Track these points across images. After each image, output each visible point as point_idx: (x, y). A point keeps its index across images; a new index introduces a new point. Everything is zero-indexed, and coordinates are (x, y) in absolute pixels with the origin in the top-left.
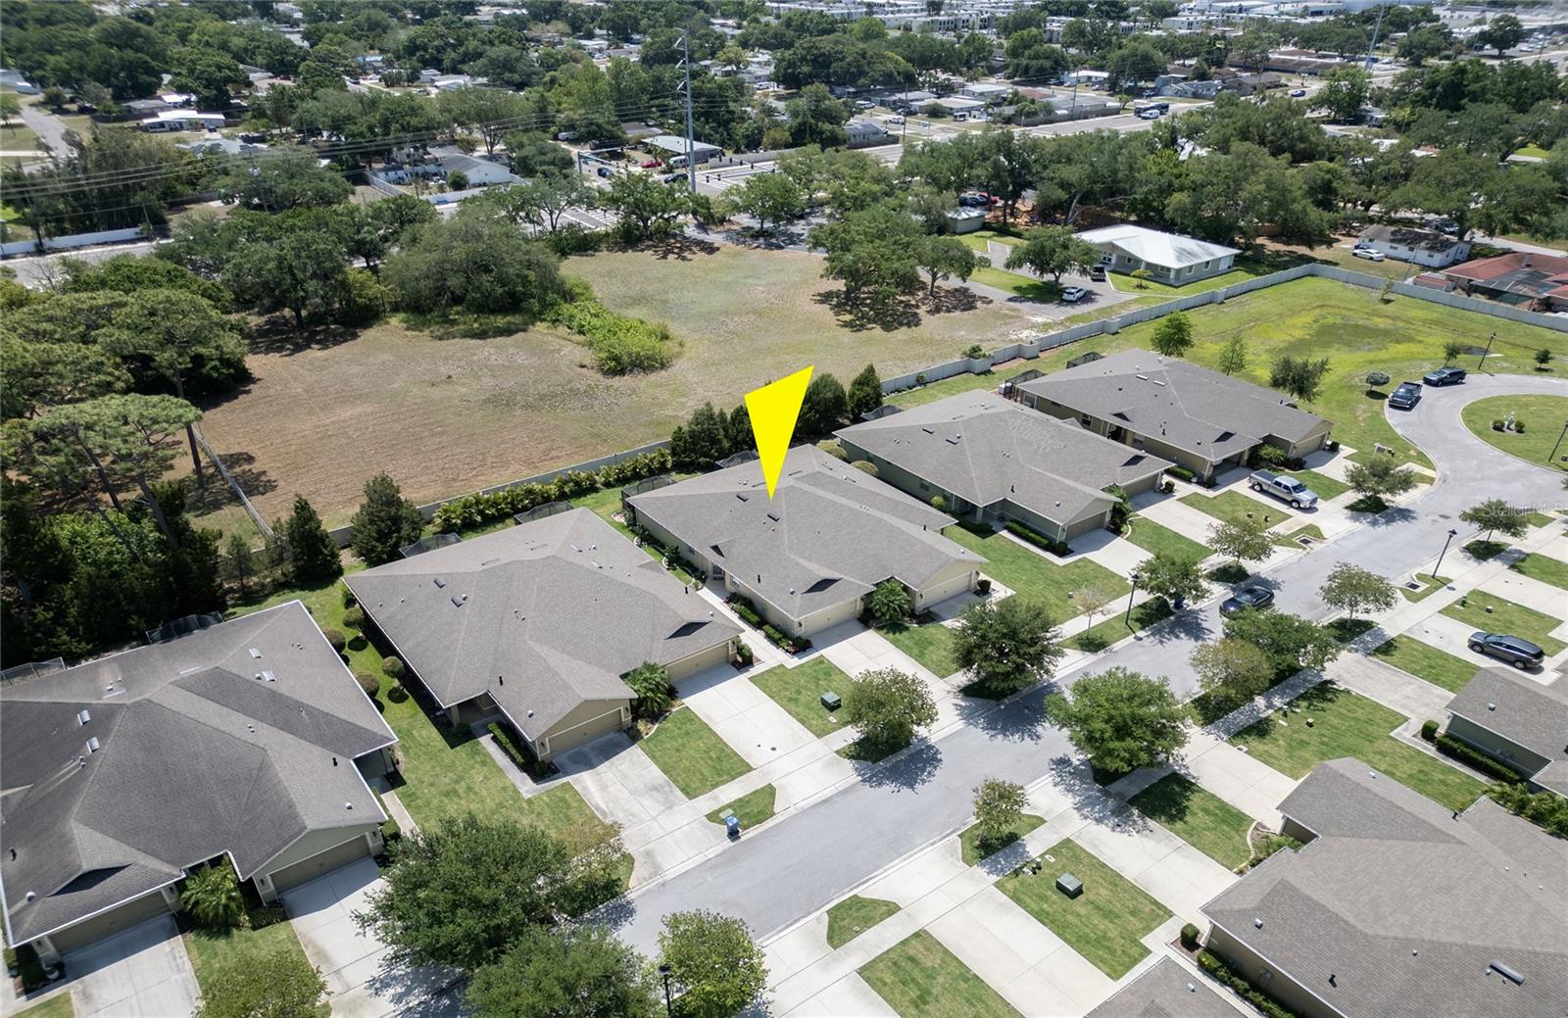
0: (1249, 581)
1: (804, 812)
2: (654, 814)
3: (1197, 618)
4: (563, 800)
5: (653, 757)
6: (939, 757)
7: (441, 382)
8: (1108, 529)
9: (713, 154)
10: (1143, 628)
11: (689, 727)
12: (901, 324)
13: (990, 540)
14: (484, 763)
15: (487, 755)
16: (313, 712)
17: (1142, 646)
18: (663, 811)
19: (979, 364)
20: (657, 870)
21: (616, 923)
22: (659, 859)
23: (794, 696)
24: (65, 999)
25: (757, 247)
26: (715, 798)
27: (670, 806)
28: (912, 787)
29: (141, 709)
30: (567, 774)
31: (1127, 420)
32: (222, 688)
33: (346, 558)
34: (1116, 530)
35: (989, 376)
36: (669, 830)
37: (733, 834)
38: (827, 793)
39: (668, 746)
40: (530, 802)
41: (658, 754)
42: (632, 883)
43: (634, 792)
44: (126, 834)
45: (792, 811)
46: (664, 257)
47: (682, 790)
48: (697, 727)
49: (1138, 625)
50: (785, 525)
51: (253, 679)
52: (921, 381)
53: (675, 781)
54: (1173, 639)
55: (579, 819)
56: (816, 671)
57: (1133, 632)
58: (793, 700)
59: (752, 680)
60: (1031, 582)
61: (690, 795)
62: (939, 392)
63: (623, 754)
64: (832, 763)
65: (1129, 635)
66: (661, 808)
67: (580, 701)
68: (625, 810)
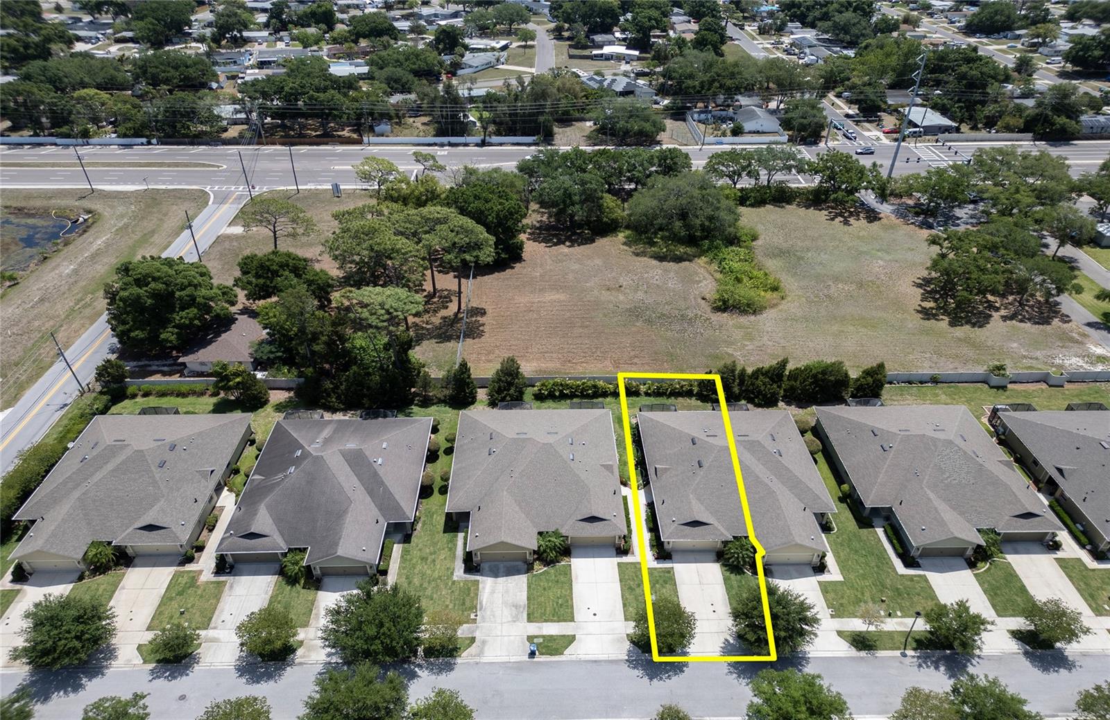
0: (1048, 652)
1: (580, 662)
2: (504, 620)
3: (968, 660)
4: (469, 589)
5: (529, 587)
6: (685, 669)
7: (613, 289)
8: (966, 560)
10: (915, 649)
11: (562, 578)
13: (865, 531)
14: (450, 549)
15: (455, 545)
16: (386, 490)
17: (901, 662)
18: (509, 622)
19: (995, 380)
20: (481, 653)
21: (440, 671)
22: (486, 648)
23: (634, 586)
24: (224, 583)
25: (912, 223)
26: (540, 628)
27: (515, 620)
28: (651, 679)
29: (318, 460)
30: (482, 575)
31: (1063, 477)
32: (357, 461)
33: (482, 394)
34: (972, 565)
35: (1001, 391)
36: (504, 634)
37: (532, 654)
38: (601, 657)
39: (542, 584)
40: (454, 582)
41: (533, 586)
42: (464, 655)
43: (505, 603)
44: (278, 521)
45: (574, 658)
46: (832, 219)
47: (528, 614)
48: (566, 580)
49: (914, 645)
50: (702, 473)
51: (372, 461)
52: (935, 380)
53: (529, 607)
54: (932, 668)
55: (468, 604)
56: (660, 576)
57: (905, 649)
58: (631, 589)
59: (619, 564)
60: (864, 577)
61: (530, 620)
62: (944, 393)
63: (516, 577)
64: (619, 640)
65: (899, 649)
66: (510, 619)
67: (500, 541)
68: (492, 611)
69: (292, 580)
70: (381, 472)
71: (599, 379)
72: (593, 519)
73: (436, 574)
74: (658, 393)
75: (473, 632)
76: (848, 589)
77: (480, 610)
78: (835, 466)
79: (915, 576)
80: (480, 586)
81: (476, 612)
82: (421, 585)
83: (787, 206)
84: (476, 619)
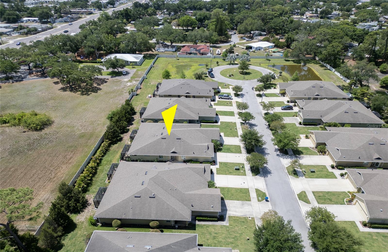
4: (234, 220)
5: (232, 200)
6: (265, 166)
12: (96, 90)
14: (207, 227)
15: (205, 225)
18: (252, 207)
23: (229, 172)
26: (253, 198)
27: (250, 205)
28: (271, 173)
30: (225, 215)
37: (267, 201)
38: (264, 183)
39: (230, 196)
40: (230, 225)
43: (241, 208)
45: (266, 190)
47: (247, 201)
53: (243, 200)
56: (224, 165)
63: (226, 203)
64: (256, 178)
73: (226, 232)
75: (258, 218)
79: (221, 123)
80: (232, 215)
81: (247, 217)
84: (252, 218)
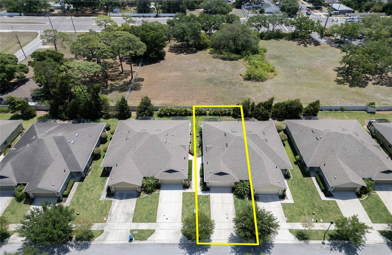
1: (154, 244)
2: (121, 221)
3: (357, 247)
4: (106, 205)
5: (137, 204)
6: (208, 249)
7: (202, 71)
8: (356, 193)
9: (349, 12)
10: (329, 240)
11: (154, 200)
12: (357, 86)
13: (306, 178)
14: (102, 185)
15: (105, 183)
16: (73, 156)
17: (322, 247)
18: (123, 222)
19: (370, 109)
20: (105, 239)
21: (81, 249)
22: (108, 236)
23: (189, 204)
25: (334, 46)
26: (138, 226)
27: (126, 221)
29: (41, 141)
30: (114, 198)
32: (61, 142)
33: (134, 114)
34: (359, 196)
35: (372, 115)
36: (119, 229)
37: (131, 240)
38: (166, 242)
39: (143, 203)
40: (100, 201)
41: (139, 204)
42: (96, 239)
43: (123, 212)
44: (15, 170)
45: (152, 242)
46: (300, 45)
47: (133, 218)
48: (156, 201)
49: (329, 238)
50: (227, 149)
51: (68, 142)
52: (342, 109)
53: (134, 215)
54: (338, 251)
55: (104, 213)
56: (203, 199)
57: (324, 240)
58: (188, 206)
59: (183, 193)
60: (304, 201)
61: (133, 221)
62: (346, 115)
63: (131, 199)
64: (177, 233)
65: (321, 239)
66: (124, 221)
67: (121, 181)
68: (116, 216)
69: (19, 200)
70: (72, 147)
71: (188, 107)
72: (171, 171)
73: (92, 197)
74: (215, 114)
75: (104, 227)
76: (296, 207)
77: (110, 216)
78: (294, 147)
79: (330, 201)
80: (113, 203)
81: (108, 216)
82: (83, 202)
83: (280, 40)
84: (106, 221)
